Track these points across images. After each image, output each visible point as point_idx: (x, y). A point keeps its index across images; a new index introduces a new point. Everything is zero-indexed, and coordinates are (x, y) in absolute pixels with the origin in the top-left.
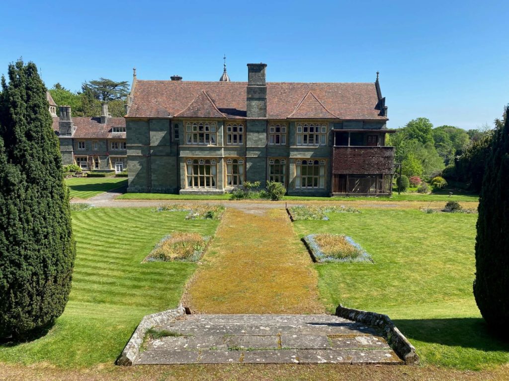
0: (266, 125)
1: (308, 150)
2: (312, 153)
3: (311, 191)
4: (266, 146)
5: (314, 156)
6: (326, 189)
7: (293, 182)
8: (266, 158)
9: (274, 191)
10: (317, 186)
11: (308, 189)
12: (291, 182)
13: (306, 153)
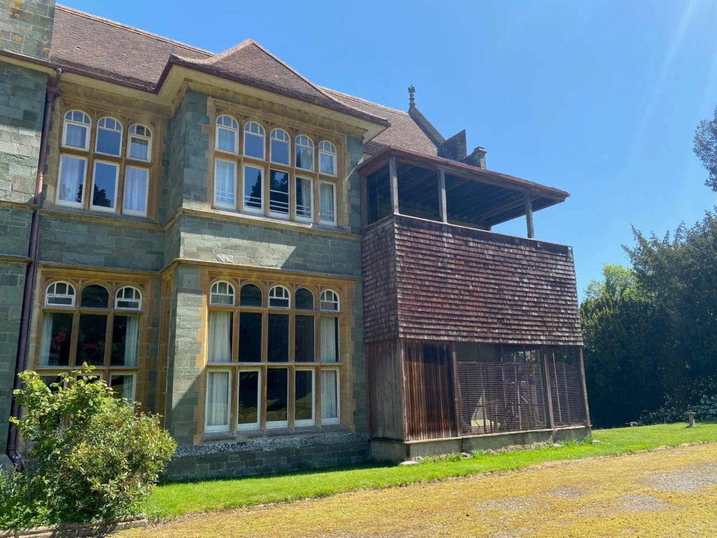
0: (41, 96)
1: (268, 234)
2: (288, 250)
3: (285, 441)
4: (35, 201)
5: (299, 267)
6: (352, 427)
7: (192, 399)
8: (30, 265)
9: (81, 451)
10: (309, 417)
11: (273, 434)
12: (181, 402)
13: (262, 247)
